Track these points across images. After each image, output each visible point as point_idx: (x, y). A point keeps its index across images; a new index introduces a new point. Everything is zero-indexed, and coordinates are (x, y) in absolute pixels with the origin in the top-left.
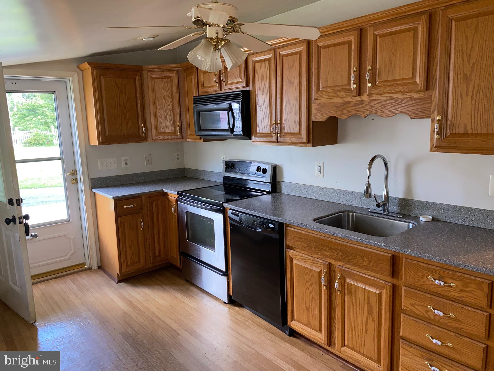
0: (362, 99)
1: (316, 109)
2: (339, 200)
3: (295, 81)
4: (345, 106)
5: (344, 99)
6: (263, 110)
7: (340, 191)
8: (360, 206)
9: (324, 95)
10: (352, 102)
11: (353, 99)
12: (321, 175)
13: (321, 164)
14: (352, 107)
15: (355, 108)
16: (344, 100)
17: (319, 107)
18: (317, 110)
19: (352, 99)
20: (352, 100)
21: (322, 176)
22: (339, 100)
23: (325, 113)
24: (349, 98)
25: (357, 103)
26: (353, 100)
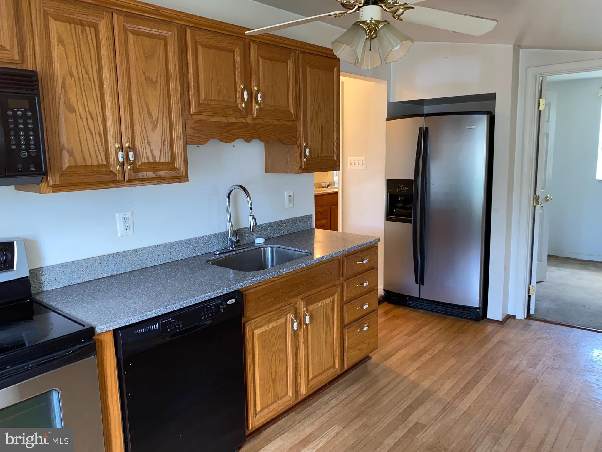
0: (247, 121)
1: (192, 128)
2: (165, 258)
3: (159, 79)
4: (230, 128)
5: (228, 118)
6: (84, 120)
7: (166, 246)
8: (194, 255)
9: (209, 110)
10: (237, 123)
11: (238, 120)
12: (130, 232)
13: (128, 215)
14: (237, 129)
15: (241, 130)
16: (229, 120)
17: (197, 125)
18: (194, 129)
19: (236, 119)
20: (236, 121)
21: (132, 233)
22: (223, 119)
23: (205, 135)
24: (234, 119)
25: (243, 125)
26: (238, 122)
